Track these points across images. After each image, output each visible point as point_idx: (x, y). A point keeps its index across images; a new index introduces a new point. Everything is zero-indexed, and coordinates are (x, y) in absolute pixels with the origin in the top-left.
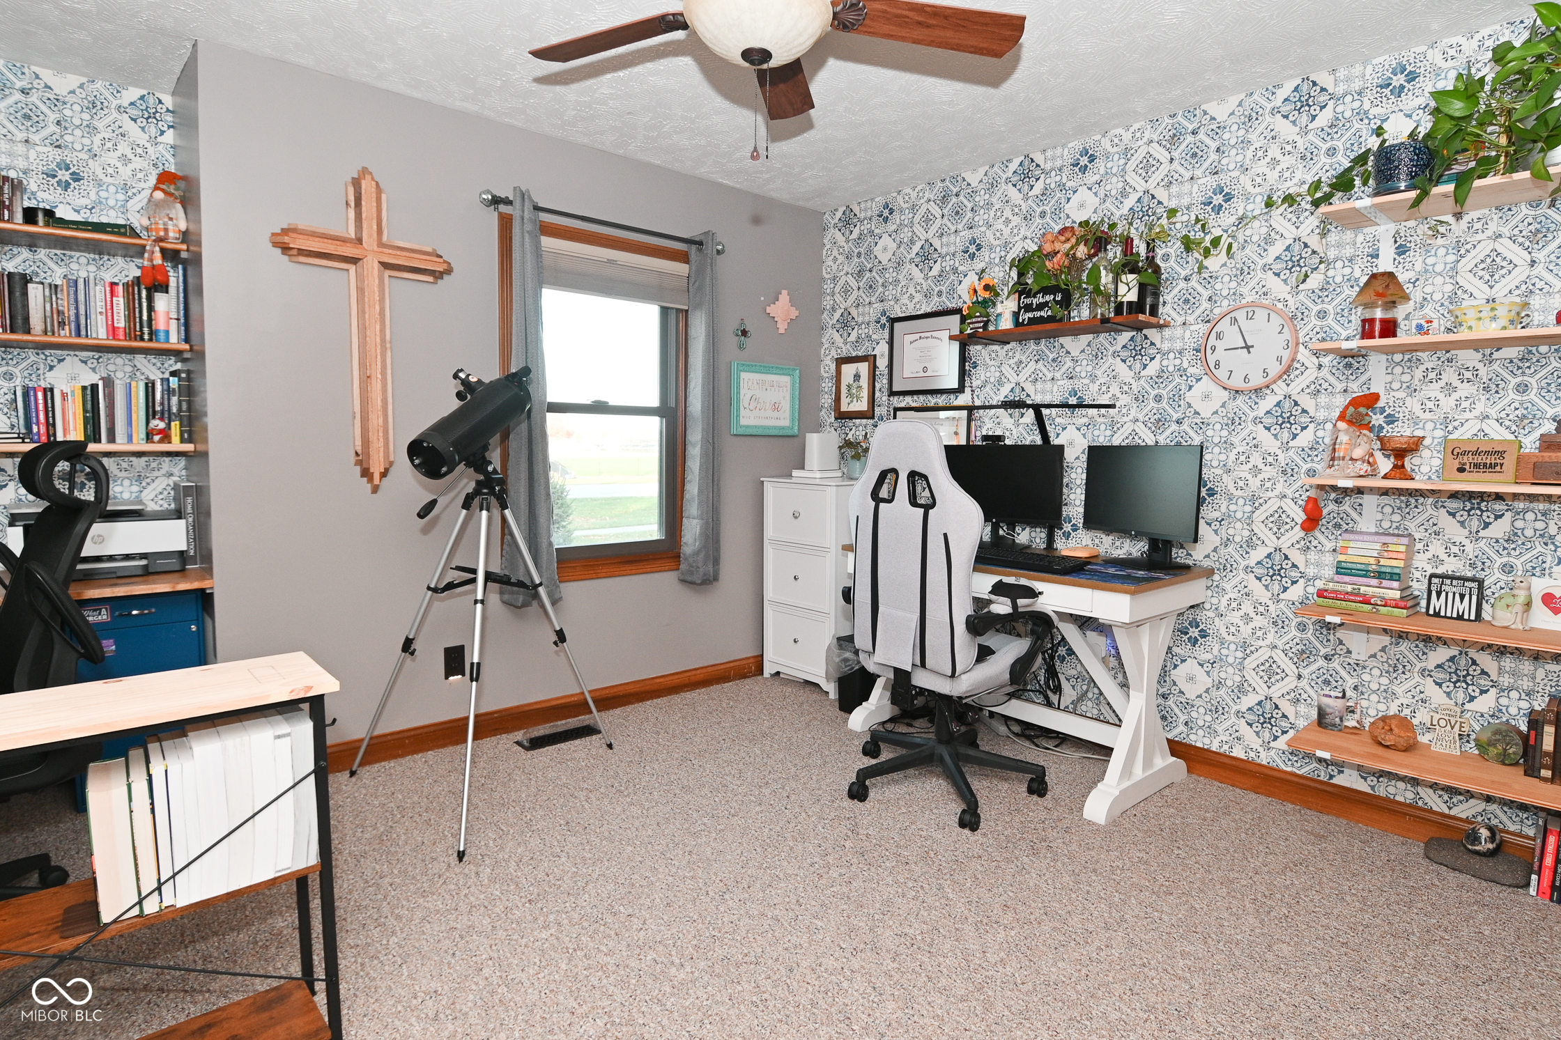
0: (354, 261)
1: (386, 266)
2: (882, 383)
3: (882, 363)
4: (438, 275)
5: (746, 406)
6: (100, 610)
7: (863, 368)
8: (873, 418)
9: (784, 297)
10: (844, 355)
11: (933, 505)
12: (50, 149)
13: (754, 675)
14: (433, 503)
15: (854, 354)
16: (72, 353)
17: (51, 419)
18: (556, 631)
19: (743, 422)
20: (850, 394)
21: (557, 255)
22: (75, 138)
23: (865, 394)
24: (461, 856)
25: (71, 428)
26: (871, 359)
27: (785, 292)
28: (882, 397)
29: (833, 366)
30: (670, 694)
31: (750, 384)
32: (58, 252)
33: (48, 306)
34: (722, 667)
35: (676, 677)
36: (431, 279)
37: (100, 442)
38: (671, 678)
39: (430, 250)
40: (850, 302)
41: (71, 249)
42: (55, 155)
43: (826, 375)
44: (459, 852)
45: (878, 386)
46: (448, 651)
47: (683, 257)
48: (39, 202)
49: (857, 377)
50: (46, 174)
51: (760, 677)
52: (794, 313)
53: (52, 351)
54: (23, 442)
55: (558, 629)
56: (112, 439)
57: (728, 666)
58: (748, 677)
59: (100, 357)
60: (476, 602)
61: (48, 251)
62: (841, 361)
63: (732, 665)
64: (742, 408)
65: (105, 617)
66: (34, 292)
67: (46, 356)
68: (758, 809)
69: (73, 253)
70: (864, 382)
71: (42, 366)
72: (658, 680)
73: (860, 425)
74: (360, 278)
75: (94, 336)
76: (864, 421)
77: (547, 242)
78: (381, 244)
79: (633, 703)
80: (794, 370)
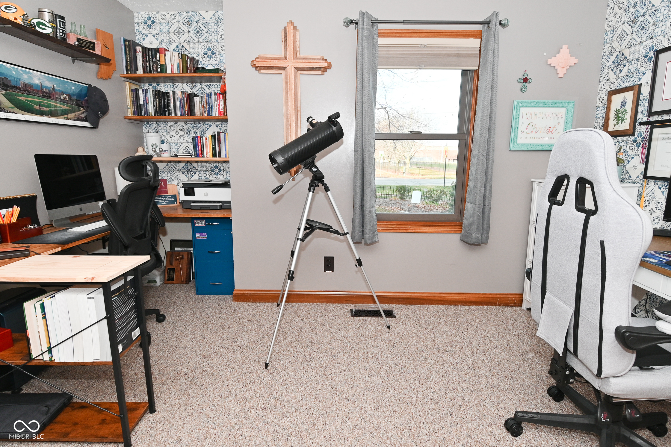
0: (283, 68)
1: (298, 69)
2: (643, 106)
3: (646, 91)
4: (325, 70)
5: (524, 130)
6: (202, 221)
7: (629, 96)
8: (633, 135)
9: (565, 50)
10: (615, 87)
11: (594, 212)
12: (205, 43)
13: (515, 306)
14: (282, 186)
15: (623, 86)
16: (213, 123)
17: (202, 149)
18: (357, 260)
19: (520, 141)
20: (618, 118)
21: (388, 47)
22: (213, 37)
23: (628, 117)
24: (267, 365)
25: (208, 152)
26: (637, 89)
27: (565, 47)
28: (642, 117)
29: (606, 98)
30: (451, 305)
31: (528, 115)
32: (209, 84)
33: (201, 105)
34: (491, 296)
35: (456, 295)
36: (319, 72)
37: (216, 157)
38: (453, 295)
39: (319, 57)
40: (623, 46)
41: (212, 82)
42: (206, 45)
43: (600, 105)
44: (266, 363)
45: (640, 109)
46: (326, 259)
47: (478, 34)
48: (202, 65)
49: (623, 104)
50: (204, 54)
51: (519, 308)
52: (573, 61)
53: (208, 123)
54: (192, 157)
55: (358, 258)
56: (220, 156)
57: (495, 296)
58: (511, 306)
59: (222, 124)
60: (298, 239)
61: (205, 84)
62: (611, 93)
63: (498, 296)
64: (519, 132)
65: (203, 224)
66: (197, 100)
67: (206, 125)
68: (432, 406)
69: (213, 84)
70: (629, 107)
71: (205, 129)
72: (444, 295)
73: (622, 141)
74: (286, 77)
75: (214, 115)
76: (626, 138)
77: (383, 41)
78: (296, 58)
79: (426, 304)
80: (569, 103)
